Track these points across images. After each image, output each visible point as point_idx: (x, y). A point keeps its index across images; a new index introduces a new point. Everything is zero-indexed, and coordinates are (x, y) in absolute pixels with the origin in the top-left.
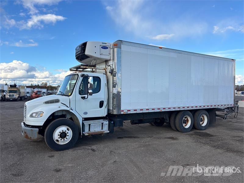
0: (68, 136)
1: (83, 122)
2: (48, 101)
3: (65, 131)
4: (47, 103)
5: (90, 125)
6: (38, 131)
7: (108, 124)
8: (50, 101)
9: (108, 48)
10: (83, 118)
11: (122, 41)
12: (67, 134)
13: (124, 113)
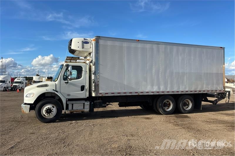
0: (53, 112)
1: (67, 102)
2: (40, 85)
3: (51, 108)
4: (38, 87)
5: (73, 104)
6: (29, 107)
7: (89, 105)
8: (41, 85)
9: (89, 43)
10: (67, 99)
11: (100, 37)
12: (52, 111)
13: (102, 95)
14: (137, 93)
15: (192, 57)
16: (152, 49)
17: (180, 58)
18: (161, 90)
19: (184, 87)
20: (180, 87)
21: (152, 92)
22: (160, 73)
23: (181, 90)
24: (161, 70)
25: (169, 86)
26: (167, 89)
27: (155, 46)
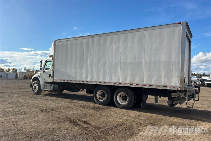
10: (44, 82)
14: (75, 81)
15: (129, 45)
16: (88, 43)
17: (114, 47)
18: (94, 80)
19: (116, 78)
20: (112, 78)
21: (86, 82)
22: (94, 64)
23: (113, 81)
24: (95, 61)
25: (101, 76)
26: (99, 80)
27: (90, 40)
